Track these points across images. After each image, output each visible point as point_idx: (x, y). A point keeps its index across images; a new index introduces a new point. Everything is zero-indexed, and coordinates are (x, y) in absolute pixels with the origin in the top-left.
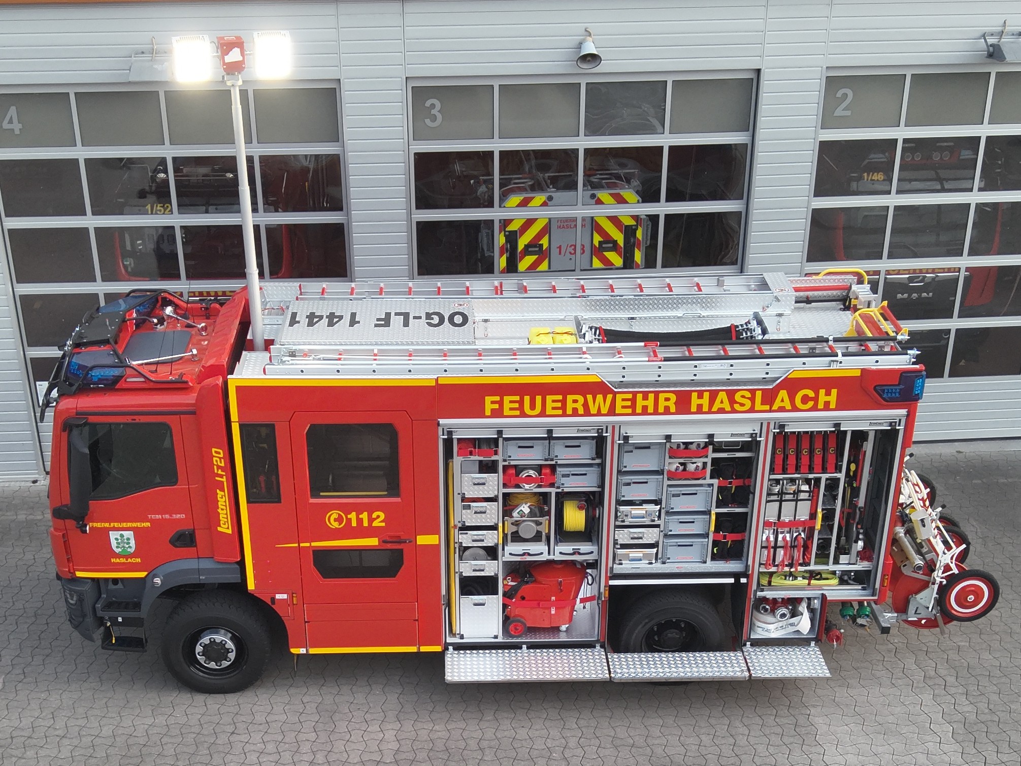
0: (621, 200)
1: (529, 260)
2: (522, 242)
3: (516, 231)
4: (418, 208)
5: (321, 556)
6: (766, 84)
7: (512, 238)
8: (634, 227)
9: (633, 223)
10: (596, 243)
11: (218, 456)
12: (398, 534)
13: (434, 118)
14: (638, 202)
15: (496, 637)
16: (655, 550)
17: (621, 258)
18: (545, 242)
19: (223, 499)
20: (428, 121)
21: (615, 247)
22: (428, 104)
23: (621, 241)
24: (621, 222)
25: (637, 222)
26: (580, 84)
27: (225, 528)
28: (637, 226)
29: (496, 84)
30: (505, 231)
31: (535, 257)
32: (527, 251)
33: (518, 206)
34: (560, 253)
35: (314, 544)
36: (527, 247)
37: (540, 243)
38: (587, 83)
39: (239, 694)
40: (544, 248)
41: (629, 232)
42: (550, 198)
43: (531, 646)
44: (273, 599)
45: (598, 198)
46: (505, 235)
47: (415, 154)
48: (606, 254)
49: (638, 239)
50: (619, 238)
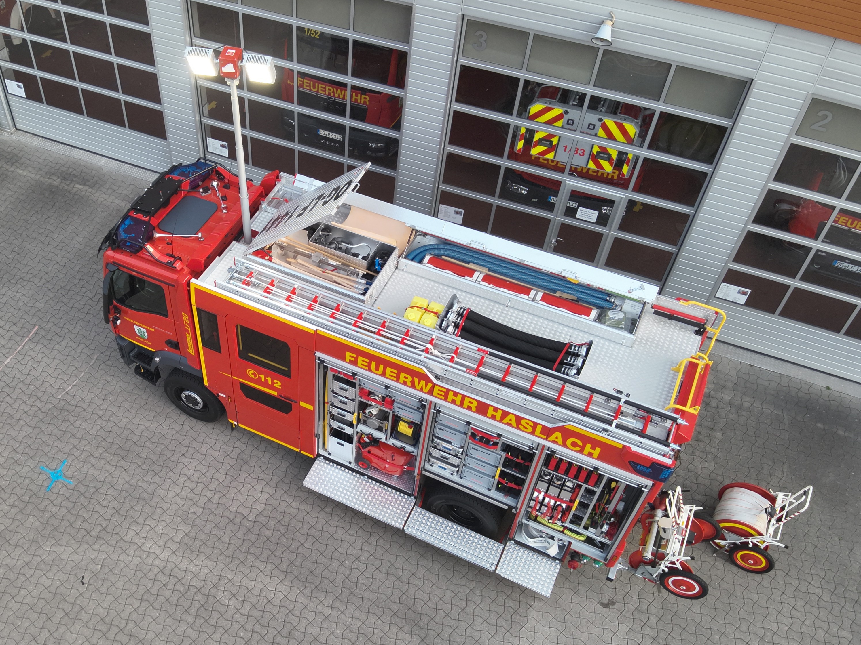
1: (541, 148)
2: (537, 136)
5: (243, 387)
6: (755, 90)
10: (595, 152)
11: (186, 318)
12: (289, 396)
13: (481, 45)
15: (350, 463)
16: (457, 469)
17: (612, 167)
18: (555, 140)
19: (189, 338)
21: (609, 158)
22: (477, 34)
23: (614, 157)
26: (598, 48)
27: (191, 351)
29: (532, 33)
31: (546, 148)
32: (540, 142)
34: (565, 151)
35: (240, 379)
36: (541, 139)
37: (552, 140)
39: (205, 423)
40: (554, 144)
42: (567, 112)
43: (369, 477)
44: (218, 395)
45: (604, 122)
47: (462, 66)
48: (601, 161)
50: (614, 153)
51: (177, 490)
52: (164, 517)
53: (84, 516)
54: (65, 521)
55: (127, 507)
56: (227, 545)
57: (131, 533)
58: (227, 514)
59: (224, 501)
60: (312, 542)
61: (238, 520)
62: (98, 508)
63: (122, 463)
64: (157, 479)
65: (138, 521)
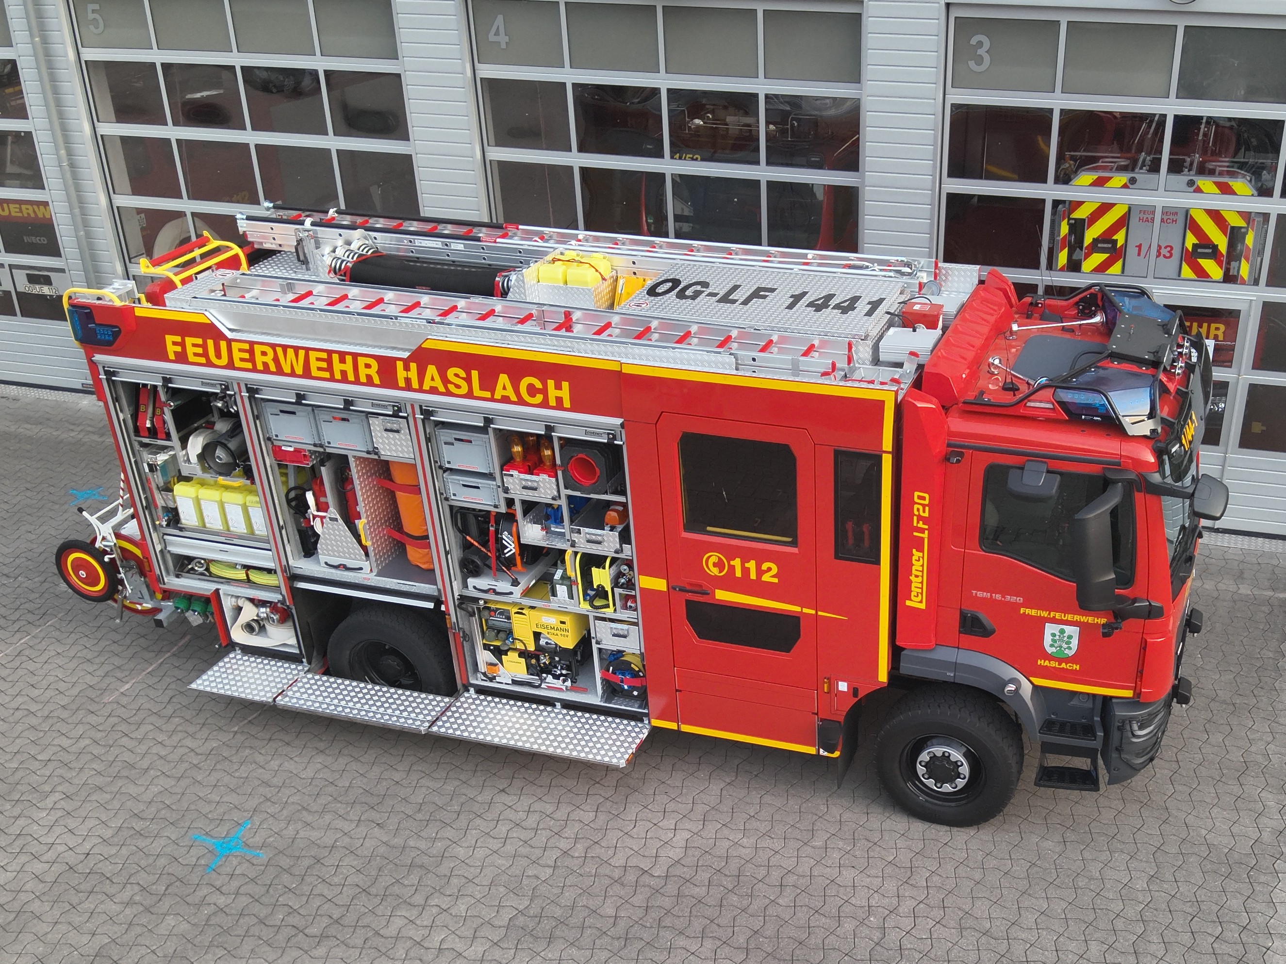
0: (1226, 190)
1: (1098, 258)
2: (1090, 235)
3: (1084, 220)
4: (951, 175)
7: (1078, 228)
8: (1243, 230)
9: (1241, 223)
10: (1189, 246)
13: (979, 60)
14: (1253, 195)
17: (1221, 268)
18: (1120, 237)
20: (972, 64)
21: (1214, 253)
22: (974, 41)
23: (1223, 248)
24: (1226, 221)
25: (1248, 224)
26: (1176, 26)
28: (1247, 228)
29: (1064, 20)
30: (1069, 219)
31: (1106, 256)
32: (1095, 247)
33: (1091, 185)
34: (1139, 254)
36: (1096, 241)
37: (1115, 237)
38: (1186, 27)
40: (1118, 246)
41: (1235, 236)
42: (1133, 181)
45: (1198, 186)
46: (1068, 224)
47: (953, 105)
48: (1201, 261)
49: (1247, 247)
50: (1221, 242)
51: (495, 845)
52: (470, 889)
53: (290, 904)
54: (247, 918)
55: (385, 880)
56: (612, 920)
57: (398, 922)
58: (605, 870)
59: (597, 851)
60: (793, 895)
61: (631, 877)
62: (321, 888)
63: (373, 815)
64: (449, 833)
65: (412, 901)
